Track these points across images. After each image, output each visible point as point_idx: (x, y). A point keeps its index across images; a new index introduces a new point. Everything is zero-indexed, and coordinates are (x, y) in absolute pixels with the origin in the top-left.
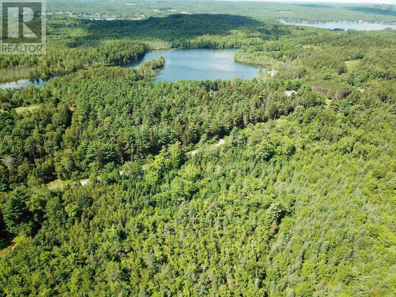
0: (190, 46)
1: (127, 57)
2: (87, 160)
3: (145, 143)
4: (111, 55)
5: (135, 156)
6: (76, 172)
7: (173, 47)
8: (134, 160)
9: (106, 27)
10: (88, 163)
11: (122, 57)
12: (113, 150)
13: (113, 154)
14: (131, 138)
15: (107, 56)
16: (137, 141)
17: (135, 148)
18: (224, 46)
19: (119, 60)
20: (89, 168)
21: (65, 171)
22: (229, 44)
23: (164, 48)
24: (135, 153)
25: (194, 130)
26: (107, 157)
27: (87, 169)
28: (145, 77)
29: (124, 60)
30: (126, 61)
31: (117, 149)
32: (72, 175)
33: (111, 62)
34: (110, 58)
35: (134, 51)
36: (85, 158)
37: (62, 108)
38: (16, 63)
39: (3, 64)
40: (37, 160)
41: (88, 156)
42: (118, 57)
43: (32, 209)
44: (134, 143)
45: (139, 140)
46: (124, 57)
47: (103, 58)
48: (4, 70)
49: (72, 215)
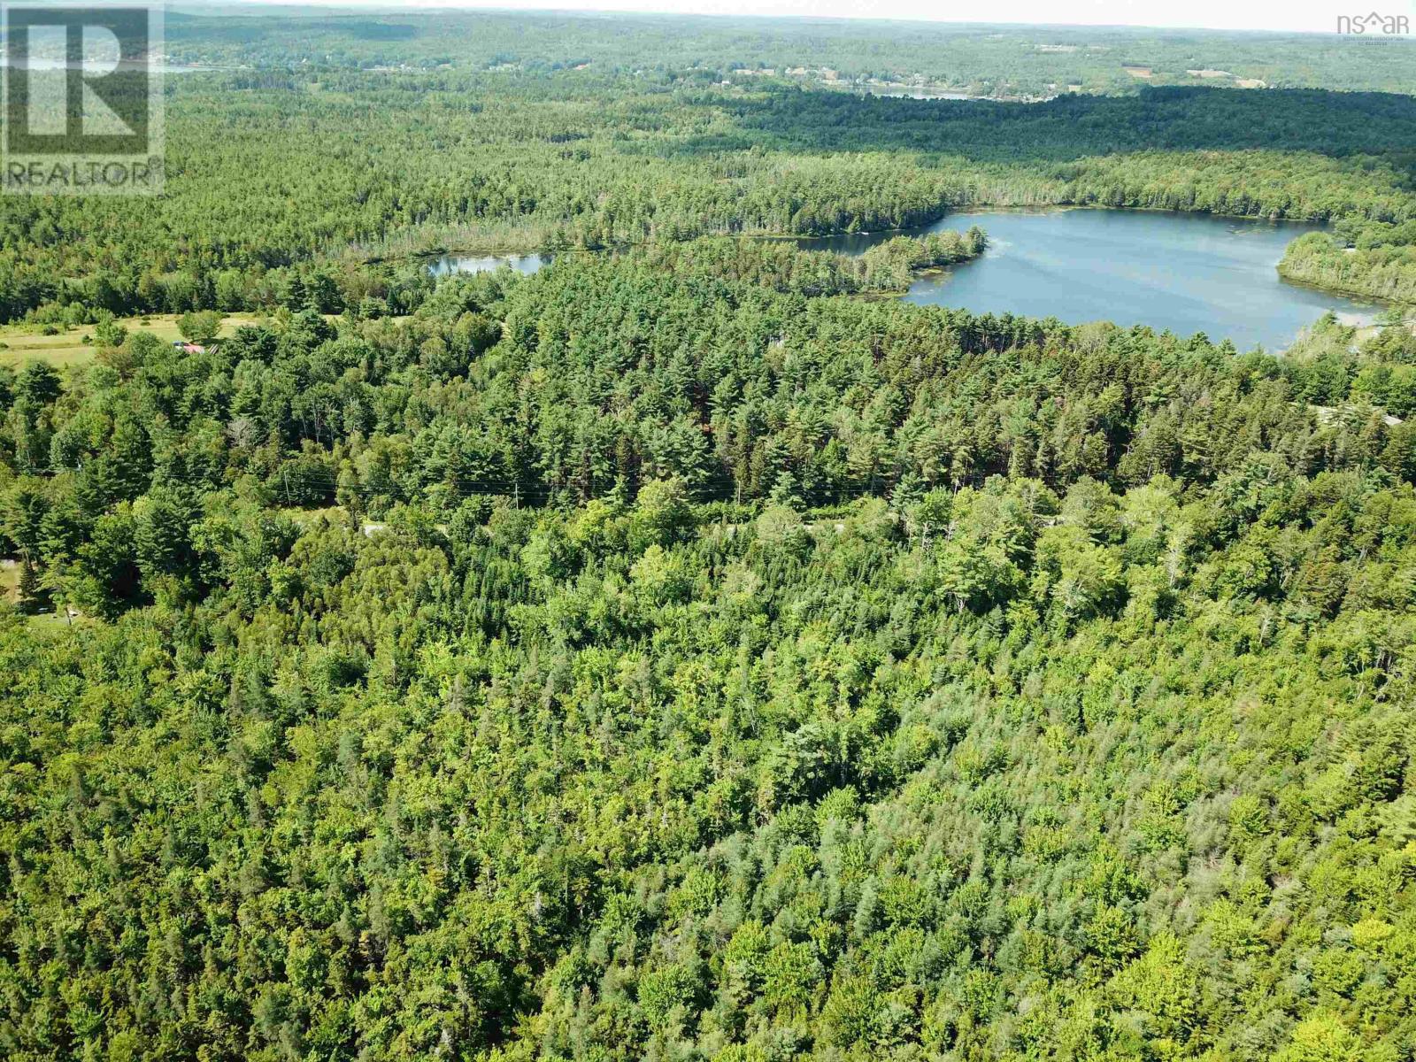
0: (1136, 204)
1: (862, 220)
2: (424, 472)
3: (598, 461)
4: (811, 207)
5: (563, 493)
6: (383, 498)
7: (1067, 203)
8: (558, 505)
9: (888, 119)
10: (425, 481)
11: (845, 219)
12: (497, 458)
13: (491, 472)
14: (559, 438)
15: (795, 208)
16: (578, 451)
17: (567, 472)
18: (1282, 214)
19: (829, 226)
20: (425, 496)
21: (358, 489)
22: (1307, 207)
23: (1030, 201)
24: (562, 486)
25: (779, 456)
26: (474, 478)
27: (415, 498)
28: (864, 289)
29: (849, 230)
30: (855, 230)
31: (508, 459)
32: (374, 502)
33: (802, 230)
34: (802, 216)
35: (897, 201)
36: (422, 468)
37: (463, 327)
38: (530, 206)
39: (492, 205)
40: (306, 443)
41: (429, 463)
42: (832, 217)
43: (199, 545)
44: (564, 453)
45: (582, 448)
46: (851, 218)
47: (777, 215)
48: (487, 222)
49: (277, 588)
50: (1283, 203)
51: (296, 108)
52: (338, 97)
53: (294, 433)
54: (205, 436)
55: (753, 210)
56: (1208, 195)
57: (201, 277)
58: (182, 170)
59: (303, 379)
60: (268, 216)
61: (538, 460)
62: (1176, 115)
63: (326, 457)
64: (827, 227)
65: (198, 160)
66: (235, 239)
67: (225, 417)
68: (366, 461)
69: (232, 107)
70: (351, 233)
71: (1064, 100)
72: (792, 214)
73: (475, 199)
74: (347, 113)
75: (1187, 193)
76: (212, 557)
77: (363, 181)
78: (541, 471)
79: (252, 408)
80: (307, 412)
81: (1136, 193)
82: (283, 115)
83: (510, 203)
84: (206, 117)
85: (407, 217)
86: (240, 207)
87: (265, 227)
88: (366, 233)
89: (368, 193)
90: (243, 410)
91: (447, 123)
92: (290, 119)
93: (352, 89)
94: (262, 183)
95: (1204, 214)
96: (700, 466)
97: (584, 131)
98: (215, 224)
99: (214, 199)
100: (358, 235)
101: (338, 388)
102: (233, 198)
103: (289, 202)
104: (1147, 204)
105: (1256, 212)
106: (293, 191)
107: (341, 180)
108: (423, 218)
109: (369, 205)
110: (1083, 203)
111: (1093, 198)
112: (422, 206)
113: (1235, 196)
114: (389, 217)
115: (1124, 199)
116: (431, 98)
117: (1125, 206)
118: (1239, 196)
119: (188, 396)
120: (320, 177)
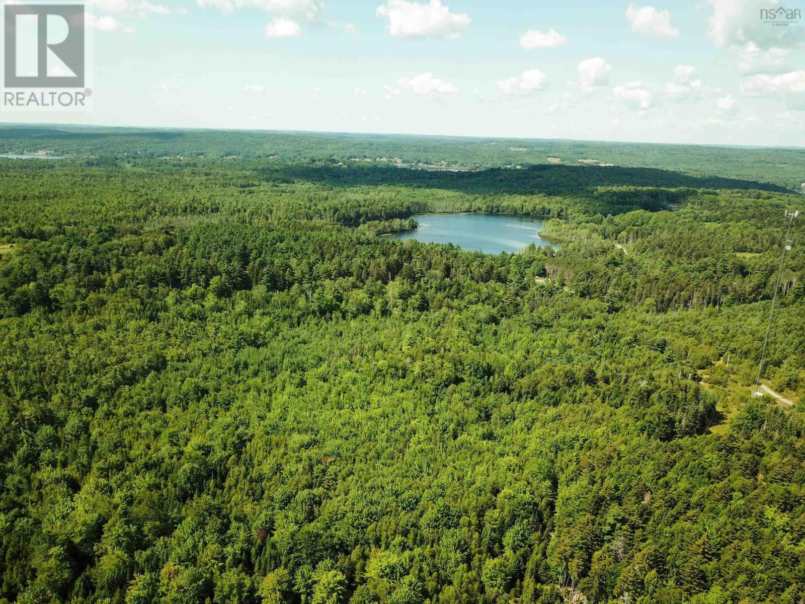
1: (367, 217)
4: (343, 211)
11: (359, 216)
18: (559, 214)
29: (361, 220)
34: (339, 215)
35: (383, 209)
36: (137, 279)
37: (161, 238)
38: (217, 210)
39: (198, 209)
40: (95, 272)
41: (140, 277)
42: (352, 215)
43: (52, 296)
44: (189, 272)
45: (195, 271)
46: (362, 215)
47: (329, 214)
48: (195, 216)
49: (79, 308)
50: (559, 210)
51: (117, 174)
52: (139, 170)
53: (90, 269)
54: (57, 269)
55: (318, 212)
56: (528, 207)
57: (60, 228)
58: (56, 196)
59: (96, 252)
60: (94, 212)
61: (179, 275)
62: (540, 177)
63: (102, 277)
64: (350, 219)
65: (63, 193)
66: (77, 221)
67: (65, 264)
68: (116, 277)
69: (83, 173)
70: (131, 219)
71: (493, 170)
72: (334, 214)
73: (191, 207)
74: (141, 176)
75: (519, 206)
76: (57, 301)
77: (140, 200)
78: (181, 279)
79: (76, 261)
80: (97, 263)
81: (498, 207)
82: (109, 177)
83: (207, 209)
84: (70, 178)
85: (158, 214)
86: (81, 209)
87: (92, 216)
88: (138, 220)
89: (142, 205)
90: (72, 261)
91: (191, 180)
92: (112, 179)
93: (147, 166)
94: (93, 200)
95: (527, 215)
96: (239, 277)
97: (257, 183)
98: (69, 216)
99: (69, 206)
100: (134, 220)
101: (109, 256)
102: (78, 206)
103: (104, 208)
104: (503, 211)
105: (549, 214)
106: (106, 203)
107: (130, 200)
108: (166, 214)
109: (142, 210)
110: (475, 211)
111: (479, 209)
112: (166, 210)
113: (539, 207)
114: (149, 214)
115: (492, 209)
116: (187, 171)
117: (493, 213)
118: (541, 206)
119: (51, 258)
120: (120, 199)
